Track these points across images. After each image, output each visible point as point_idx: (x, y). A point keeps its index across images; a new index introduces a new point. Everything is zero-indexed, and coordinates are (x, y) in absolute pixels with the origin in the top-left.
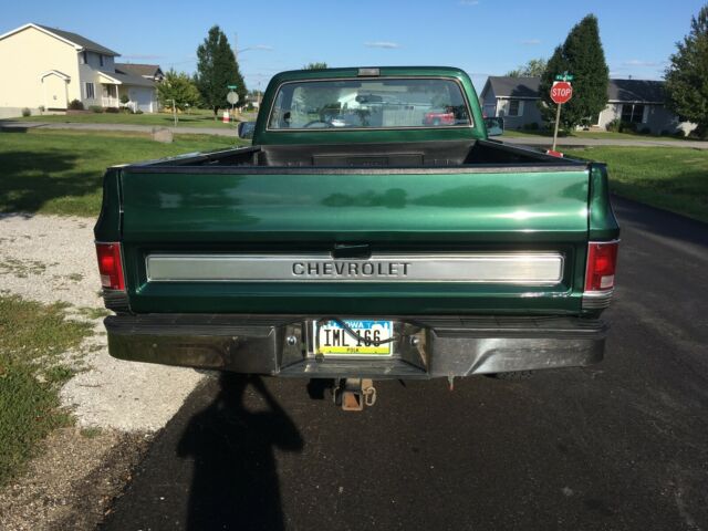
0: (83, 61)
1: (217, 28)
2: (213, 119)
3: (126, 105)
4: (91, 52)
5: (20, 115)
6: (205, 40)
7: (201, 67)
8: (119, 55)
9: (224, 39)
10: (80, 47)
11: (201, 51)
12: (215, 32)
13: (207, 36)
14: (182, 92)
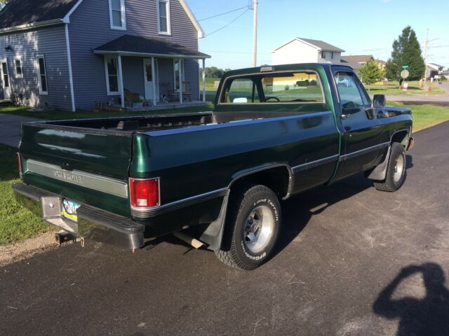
0: (320, 56)
1: (409, 28)
2: (398, 88)
3: (342, 82)
4: (327, 51)
5: (284, 89)
6: (400, 37)
7: (394, 55)
8: (344, 51)
9: (413, 34)
10: (320, 49)
11: (395, 45)
12: (407, 31)
13: (401, 33)
14: (374, 72)
